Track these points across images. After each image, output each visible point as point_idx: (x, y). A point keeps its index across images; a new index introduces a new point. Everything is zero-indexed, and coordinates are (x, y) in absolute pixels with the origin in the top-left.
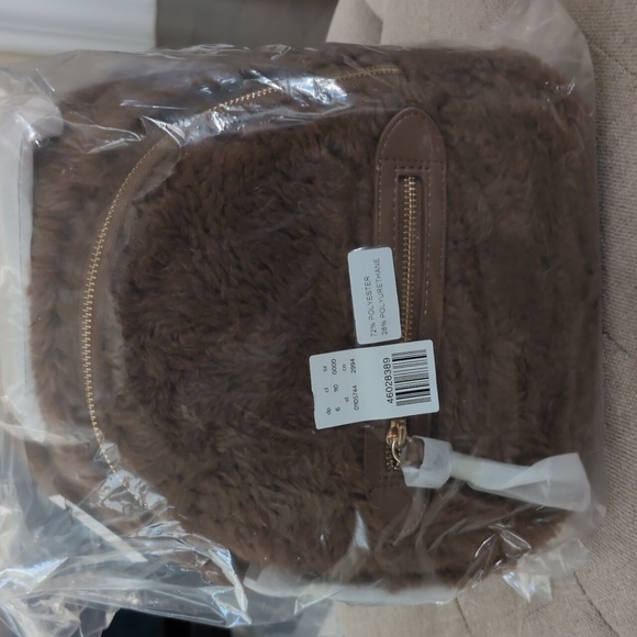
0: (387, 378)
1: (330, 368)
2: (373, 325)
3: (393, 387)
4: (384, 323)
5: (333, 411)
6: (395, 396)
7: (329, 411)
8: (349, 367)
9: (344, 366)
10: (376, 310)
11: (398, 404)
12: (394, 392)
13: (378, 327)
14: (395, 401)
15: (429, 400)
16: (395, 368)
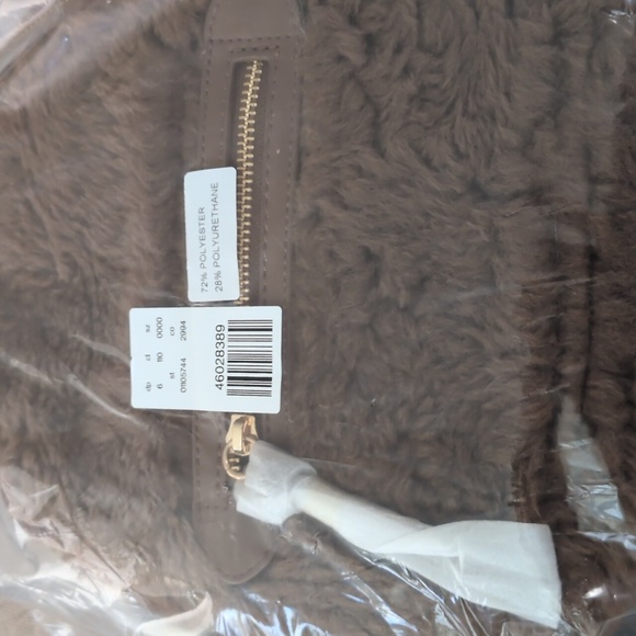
0: (219, 353)
1: (154, 328)
2: (204, 276)
3: (226, 367)
4: (218, 275)
5: (154, 388)
6: (225, 382)
7: (148, 387)
8: (178, 331)
9: (172, 329)
10: (209, 254)
11: (231, 393)
12: (226, 375)
13: (211, 280)
14: (225, 388)
15: (268, 394)
16: (230, 340)
